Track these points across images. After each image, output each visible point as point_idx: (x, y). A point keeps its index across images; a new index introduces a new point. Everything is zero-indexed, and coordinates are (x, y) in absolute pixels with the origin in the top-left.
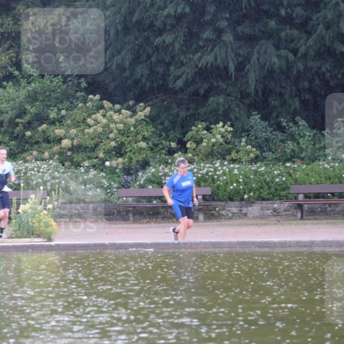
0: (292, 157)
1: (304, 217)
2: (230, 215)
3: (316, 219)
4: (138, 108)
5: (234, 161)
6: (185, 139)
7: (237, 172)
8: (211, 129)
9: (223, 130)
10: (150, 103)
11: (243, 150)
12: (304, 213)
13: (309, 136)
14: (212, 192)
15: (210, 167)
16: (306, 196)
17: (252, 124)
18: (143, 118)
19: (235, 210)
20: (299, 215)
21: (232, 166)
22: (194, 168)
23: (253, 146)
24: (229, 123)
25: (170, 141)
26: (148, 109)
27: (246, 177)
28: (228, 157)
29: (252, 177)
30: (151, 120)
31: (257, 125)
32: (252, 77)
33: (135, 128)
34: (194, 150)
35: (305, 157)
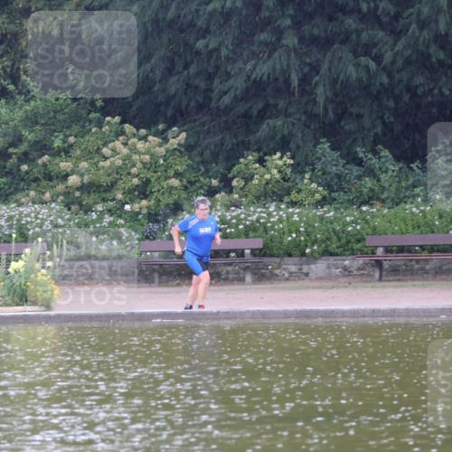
0: (370, 198)
1: (384, 278)
2: (286, 275)
3: (399, 280)
4: (170, 134)
5: (293, 204)
6: (230, 175)
7: (297, 219)
8: (265, 161)
9: (280, 163)
10: (186, 128)
11: (306, 189)
12: (384, 273)
13: (393, 171)
14: (264, 246)
15: (261, 212)
16: (388, 250)
17: (318, 155)
18: (176, 146)
19: (293, 268)
20: (377, 275)
21: (291, 210)
22: (241, 213)
23: (319, 185)
24: (288, 154)
25: (210, 178)
26: (183, 135)
27: (310, 226)
28: (286, 199)
29: (316, 225)
30: (186, 150)
31: (325, 157)
32: (321, 93)
33: (164, 161)
34: (242, 189)
35: (387, 198)
